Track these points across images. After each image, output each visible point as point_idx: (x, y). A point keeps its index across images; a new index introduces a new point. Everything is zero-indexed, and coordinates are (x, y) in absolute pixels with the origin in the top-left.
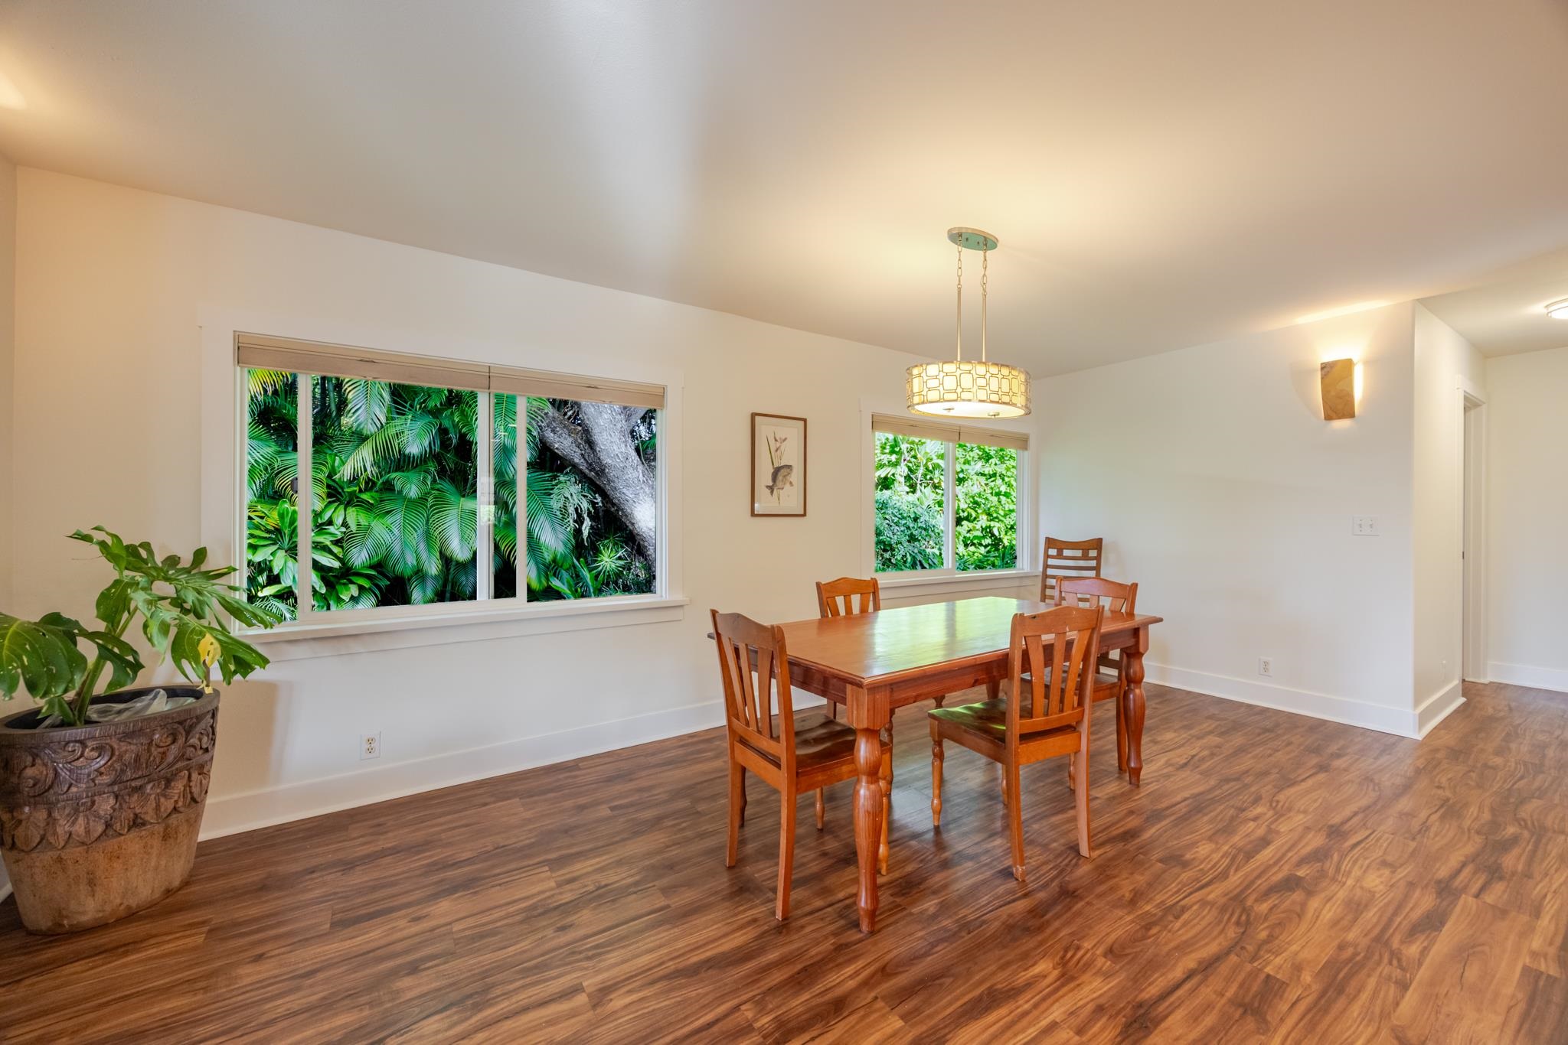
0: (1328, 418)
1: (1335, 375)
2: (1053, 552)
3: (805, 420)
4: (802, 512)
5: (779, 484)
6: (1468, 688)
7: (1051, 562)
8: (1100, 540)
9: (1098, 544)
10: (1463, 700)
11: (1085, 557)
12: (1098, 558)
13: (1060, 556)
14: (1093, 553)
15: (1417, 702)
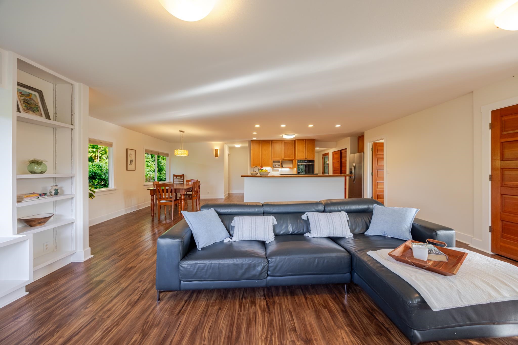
0: (215, 157)
1: (216, 151)
2: (175, 177)
3: (135, 150)
4: (135, 170)
5: (131, 164)
6: (228, 194)
7: (175, 179)
8: (184, 175)
9: (183, 175)
10: (228, 195)
11: (181, 178)
12: (184, 178)
13: (176, 178)
14: (183, 177)
15: (224, 194)
